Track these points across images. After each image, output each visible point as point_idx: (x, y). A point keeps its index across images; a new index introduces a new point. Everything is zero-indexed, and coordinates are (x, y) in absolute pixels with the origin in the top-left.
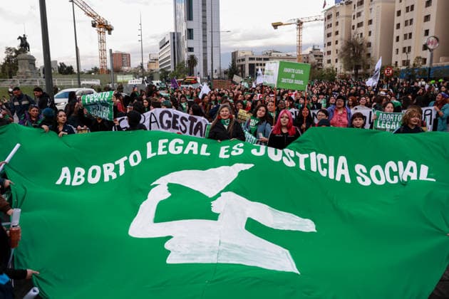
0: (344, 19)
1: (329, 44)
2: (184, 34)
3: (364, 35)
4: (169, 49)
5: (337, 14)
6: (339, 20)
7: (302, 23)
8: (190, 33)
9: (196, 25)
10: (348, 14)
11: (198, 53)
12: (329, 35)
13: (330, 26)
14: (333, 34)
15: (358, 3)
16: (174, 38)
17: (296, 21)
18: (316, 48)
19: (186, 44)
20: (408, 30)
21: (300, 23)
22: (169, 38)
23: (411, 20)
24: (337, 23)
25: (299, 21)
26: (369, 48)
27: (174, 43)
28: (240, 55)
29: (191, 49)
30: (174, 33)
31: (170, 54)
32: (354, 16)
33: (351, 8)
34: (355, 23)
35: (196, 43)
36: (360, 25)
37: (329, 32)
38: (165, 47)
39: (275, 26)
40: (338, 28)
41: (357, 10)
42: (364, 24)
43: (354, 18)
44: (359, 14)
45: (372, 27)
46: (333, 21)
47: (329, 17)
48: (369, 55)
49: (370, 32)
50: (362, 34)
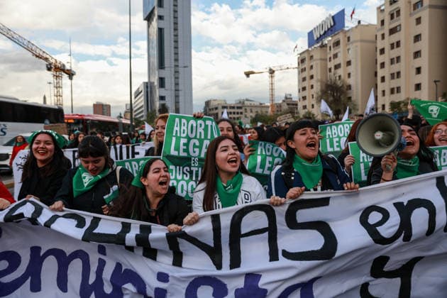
0: (319, 62)
1: (304, 89)
2: (156, 83)
3: (342, 77)
4: (142, 98)
5: (312, 57)
6: (313, 63)
7: (274, 72)
8: (162, 82)
9: (168, 74)
10: (323, 57)
11: (169, 103)
12: (304, 79)
13: (303, 70)
14: (308, 78)
15: (334, 44)
16: (147, 87)
17: (268, 70)
18: (289, 97)
19: (158, 92)
20: (395, 68)
21: (272, 72)
22: (142, 88)
23: (398, 58)
24: (312, 67)
25: (270, 70)
26: (349, 91)
27: (147, 92)
28: (213, 104)
29: (162, 98)
30: (147, 83)
31: (143, 103)
32: (330, 58)
33: (326, 50)
34: (331, 65)
35: (168, 92)
36: (337, 67)
37: (304, 76)
38: (139, 97)
39: (248, 74)
40: (313, 72)
41: (333, 52)
42: (342, 65)
43: (330, 61)
44: (335, 56)
45: (351, 69)
46: (306, 65)
47: (302, 61)
48: (350, 98)
49: (349, 75)
50: (340, 76)
